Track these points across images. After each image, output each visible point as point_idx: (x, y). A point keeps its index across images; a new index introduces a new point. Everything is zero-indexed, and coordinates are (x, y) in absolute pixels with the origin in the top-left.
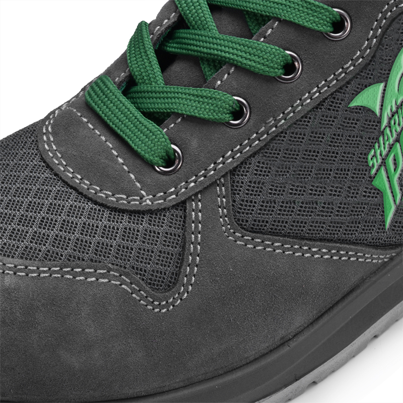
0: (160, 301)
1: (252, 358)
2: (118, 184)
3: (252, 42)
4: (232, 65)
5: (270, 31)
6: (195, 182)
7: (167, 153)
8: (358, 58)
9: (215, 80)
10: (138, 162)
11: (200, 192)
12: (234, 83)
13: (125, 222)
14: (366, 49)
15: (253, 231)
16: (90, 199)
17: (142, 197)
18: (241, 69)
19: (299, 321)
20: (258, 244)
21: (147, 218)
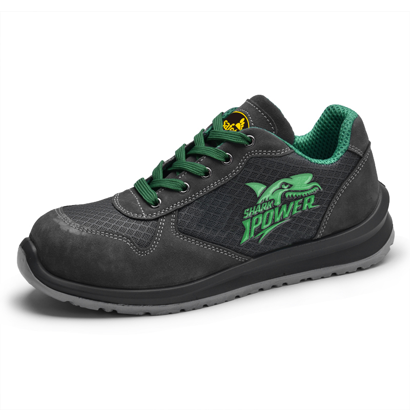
0: (141, 251)
1: (177, 284)
2: (135, 210)
3: (195, 163)
4: (186, 171)
5: (202, 160)
6: (164, 211)
7: (155, 200)
8: (234, 173)
9: (179, 176)
10: (145, 203)
11: (165, 215)
12: (186, 178)
13: (134, 223)
14: (237, 169)
15: (183, 233)
16: (123, 214)
17: (143, 215)
18: (189, 173)
19: (199, 274)
20: (185, 239)
21: (143, 222)
